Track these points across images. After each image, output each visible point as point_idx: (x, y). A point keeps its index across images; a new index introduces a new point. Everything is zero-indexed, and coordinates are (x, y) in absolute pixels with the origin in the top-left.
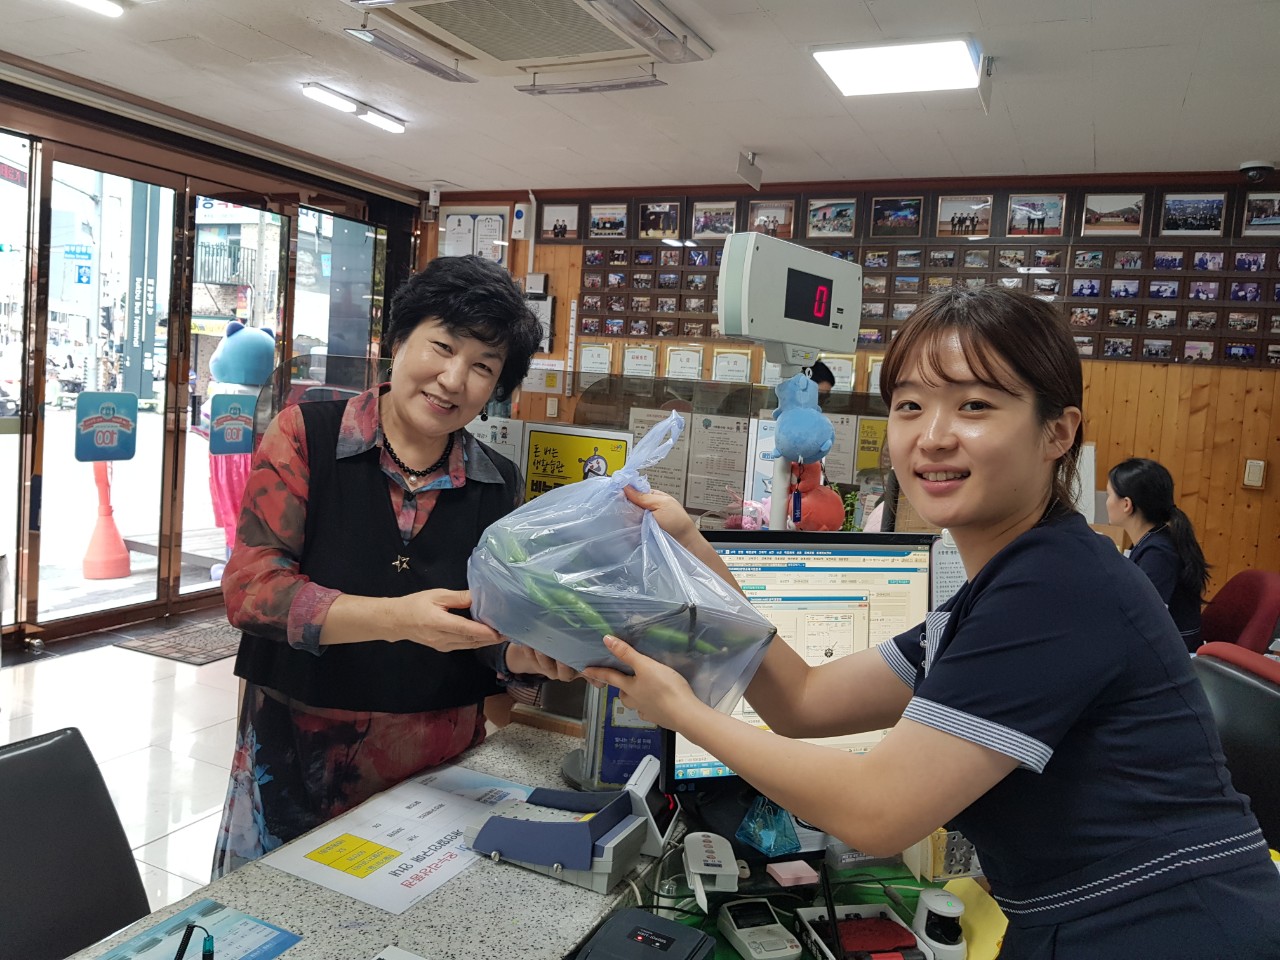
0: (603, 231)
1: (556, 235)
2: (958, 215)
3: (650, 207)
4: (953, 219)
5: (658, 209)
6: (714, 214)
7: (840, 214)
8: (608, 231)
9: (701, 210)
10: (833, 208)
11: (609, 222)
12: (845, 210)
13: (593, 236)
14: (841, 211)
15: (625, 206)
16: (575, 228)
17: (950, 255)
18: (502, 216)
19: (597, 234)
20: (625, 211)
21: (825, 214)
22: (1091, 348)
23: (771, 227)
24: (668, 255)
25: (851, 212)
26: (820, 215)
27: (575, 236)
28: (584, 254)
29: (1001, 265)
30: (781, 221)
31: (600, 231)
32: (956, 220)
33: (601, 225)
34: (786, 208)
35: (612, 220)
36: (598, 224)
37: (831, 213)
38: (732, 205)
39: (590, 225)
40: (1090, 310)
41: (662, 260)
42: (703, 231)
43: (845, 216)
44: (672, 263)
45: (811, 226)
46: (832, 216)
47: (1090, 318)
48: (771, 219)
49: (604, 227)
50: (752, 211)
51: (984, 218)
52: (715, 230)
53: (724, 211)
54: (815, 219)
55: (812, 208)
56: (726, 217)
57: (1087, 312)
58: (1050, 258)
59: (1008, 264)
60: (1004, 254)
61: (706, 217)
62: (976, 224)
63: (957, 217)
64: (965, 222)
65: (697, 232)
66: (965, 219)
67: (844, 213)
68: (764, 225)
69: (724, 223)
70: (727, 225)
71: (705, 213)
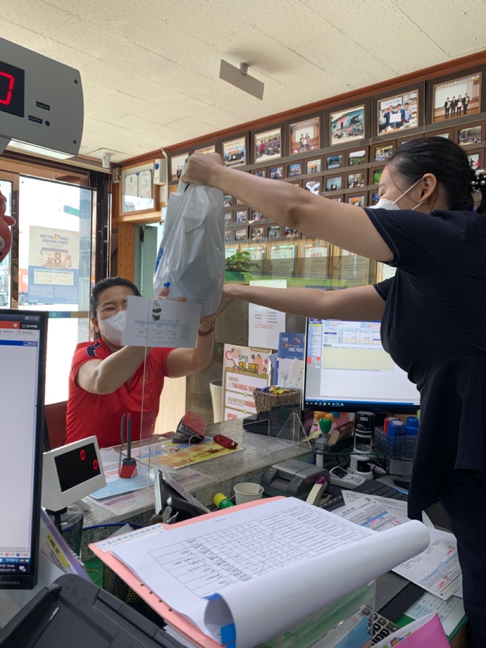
1: (178, 177)
2: (451, 99)
4: (446, 104)
6: (267, 141)
7: (353, 121)
9: (259, 140)
10: (348, 117)
12: (357, 117)
14: (354, 118)
18: (150, 170)
21: (342, 124)
23: (305, 142)
25: (361, 117)
26: (339, 125)
30: (312, 137)
32: (449, 104)
34: (314, 125)
37: (346, 121)
38: (277, 132)
42: (261, 156)
43: (357, 122)
45: (333, 136)
46: (348, 125)
48: (304, 136)
50: (291, 132)
51: (474, 97)
52: (269, 153)
53: (274, 137)
54: (336, 129)
55: (333, 121)
56: (275, 141)
61: (262, 144)
62: (467, 104)
63: (449, 101)
64: (457, 105)
65: (257, 157)
66: (457, 101)
67: (356, 119)
68: (300, 142)
69: (274, 146)
70: (276, 147)
71: (262, 141)
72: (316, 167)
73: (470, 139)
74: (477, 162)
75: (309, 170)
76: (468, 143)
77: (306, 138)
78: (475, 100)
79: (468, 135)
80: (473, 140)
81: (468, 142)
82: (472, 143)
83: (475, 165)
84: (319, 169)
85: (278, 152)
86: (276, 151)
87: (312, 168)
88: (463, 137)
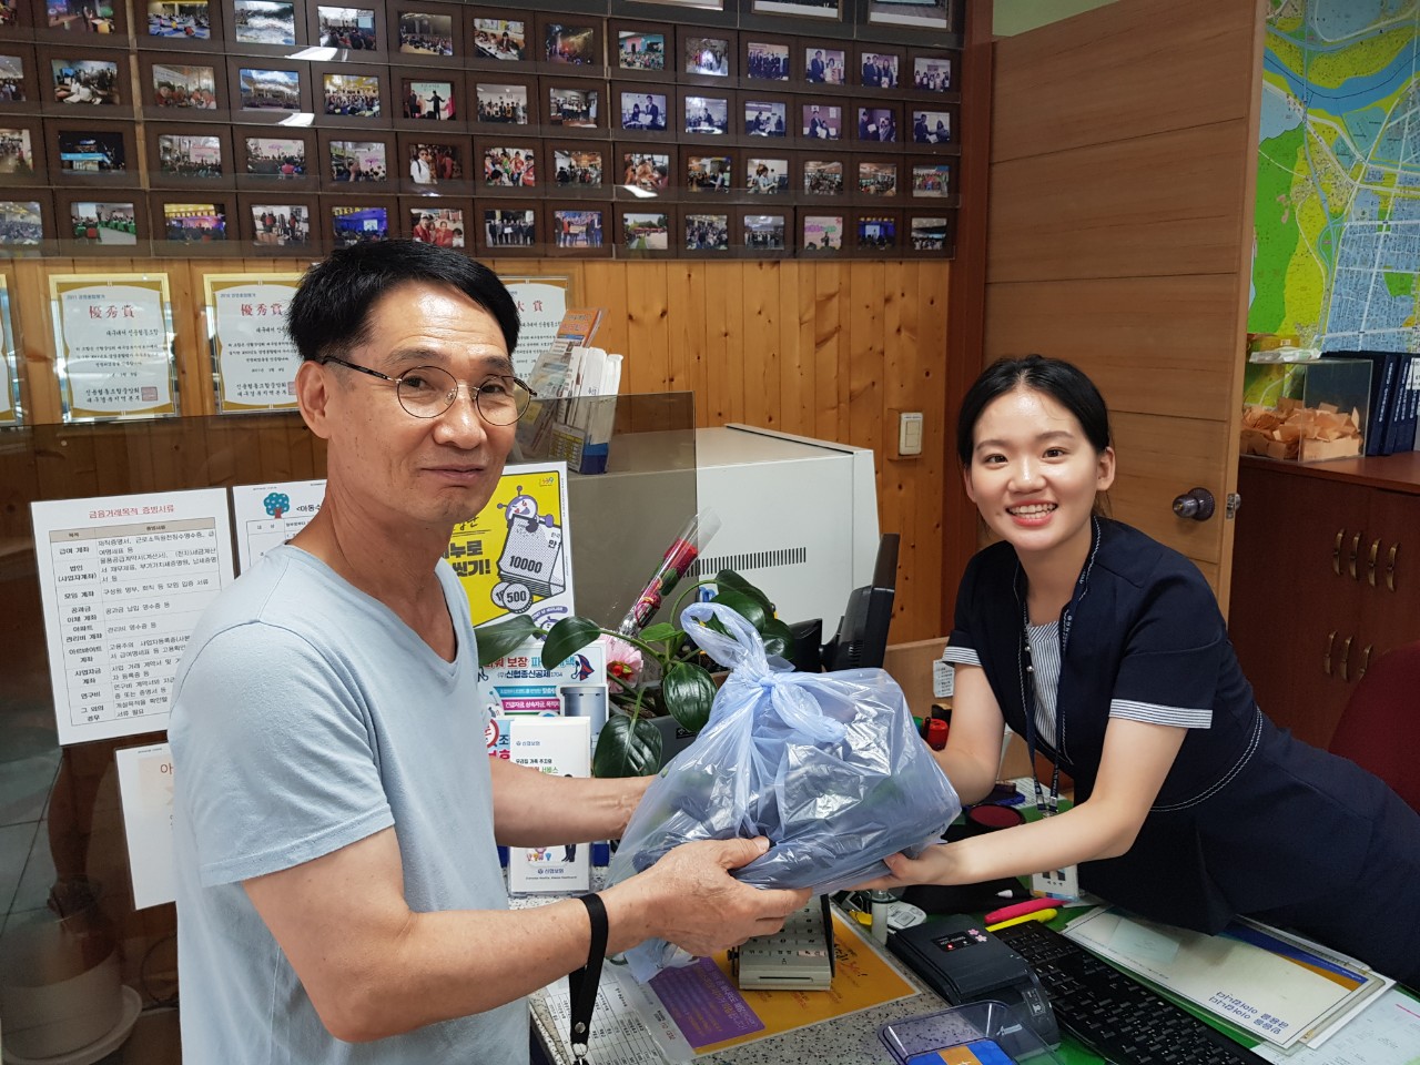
17: (365, 21)
22: (665, 234)
29: (481, 53)
40: (656, 158)
47: (656, 175)
57: (651, 163)
58: (573, 43)
59: (492, 51)
60: (481, 26)
73: (428, 42)
74: (447, 102)
76: (421, 51)
79: (421, 32)
80: (434, 45)
81: (423, 46)
82: (431, 53)
83: (444, 110)
88: (408, 32)
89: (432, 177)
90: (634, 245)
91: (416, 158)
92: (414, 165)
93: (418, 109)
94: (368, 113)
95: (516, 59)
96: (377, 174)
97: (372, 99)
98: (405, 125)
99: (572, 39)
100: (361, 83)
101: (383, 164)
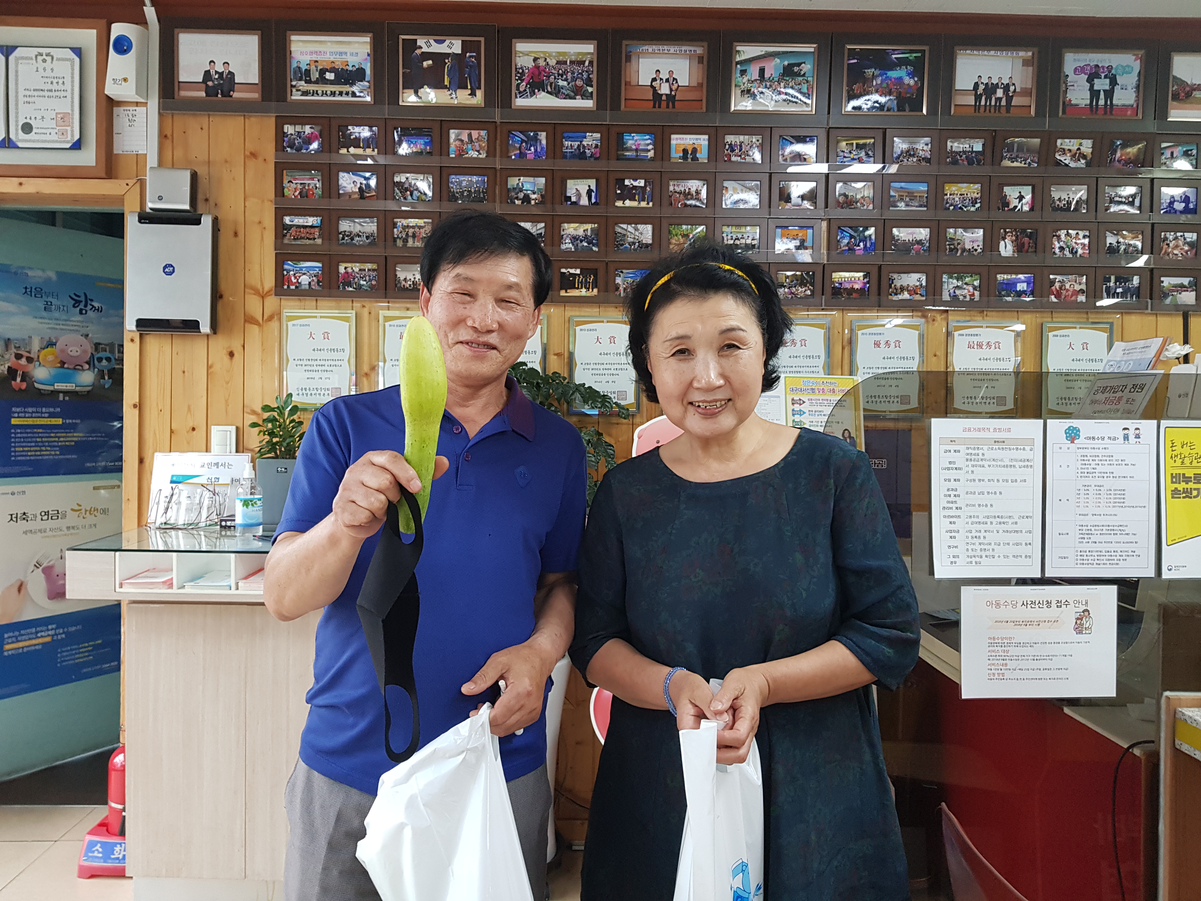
0: (320, 88)
1: (211, 92)
2: (985, 80)
3: (421, 42)
4: (976, 85)
5: (436, 48)
6: (552, 62)
7: (789, 72)
8: (330, 88)
9: (527, 54)
10: (778, 61)
11: (332, 70)
12: (799, 65)
13: (296, 96)
14: (791, 66)
15: (368, 39)
16: (254, 77)
17: (978, 147)
18: (78, 51)
19: (305, 93)
20: (367, 49)
21: (762, 71)
22: (1194, 293)
23: (665, 89)
24: (465, 137)
26: (753, 72)
27: (255, 95)
28: (280, 135)
29: (1058, 163)
30: (684, 81)
31: (311, 87)
32: (982, 87)
33: (315, 75)
34: (691, 58)
35: (339, 66)
36: (308, 72)
37: (773, 68)
38: (588, 48)
39: (290, 75)
40: (1186, 235)
41: (452, 148)
42: (533, 94)
43: (798, 74)
44: (475, 154)
45: (738, 91)
46: (776, 76)
47: (1186, 248)
48: (664, 75)
49: (322, 80)
50: (628, 59)
51: (1024, 86)
52: (557, 92)
53: (573, 58)
54: (745, 79)
55: (738, 59)
56: (578, 69)
57: (1182, 238)
58: (1129, 153)
59: (1067, 162)
60: (1061, 144)
61: (537, 67)
62: (1012, 96)
63: (982, 83)
64: (995, 93)
65: (522, 94)
66: (996, 87)
67: (796, 69)
68: (652, 86)
69: (574, 79)
70: (579, 83)
71: (535, 60)
72: (695, 151)
73: (1021, 158)
75: (676, 155)
76: (1016, 164)
77: (667, 80)
78: (1026, 93)
79: (1017, 151)
80: (1025, 160)
81: (1017, 161)
82: (1022, 165)
83: (1028, 205)
84: (703, 156)
85: (586, 96)
86: (577, 92)
87: (685, 151)
88: (1008, 151)
89: (1014, 252)
90: (1168, 301)
91: (1004, 239)
92: (1002, 243)
93: (1007, 205)
94: (973, 209)
95: (1084, 166)
96: (976, 250)
97: (976, 199)
98: (997, 215)
99: (1129, 150)
100: (969, 188)
101: (981, 244)
